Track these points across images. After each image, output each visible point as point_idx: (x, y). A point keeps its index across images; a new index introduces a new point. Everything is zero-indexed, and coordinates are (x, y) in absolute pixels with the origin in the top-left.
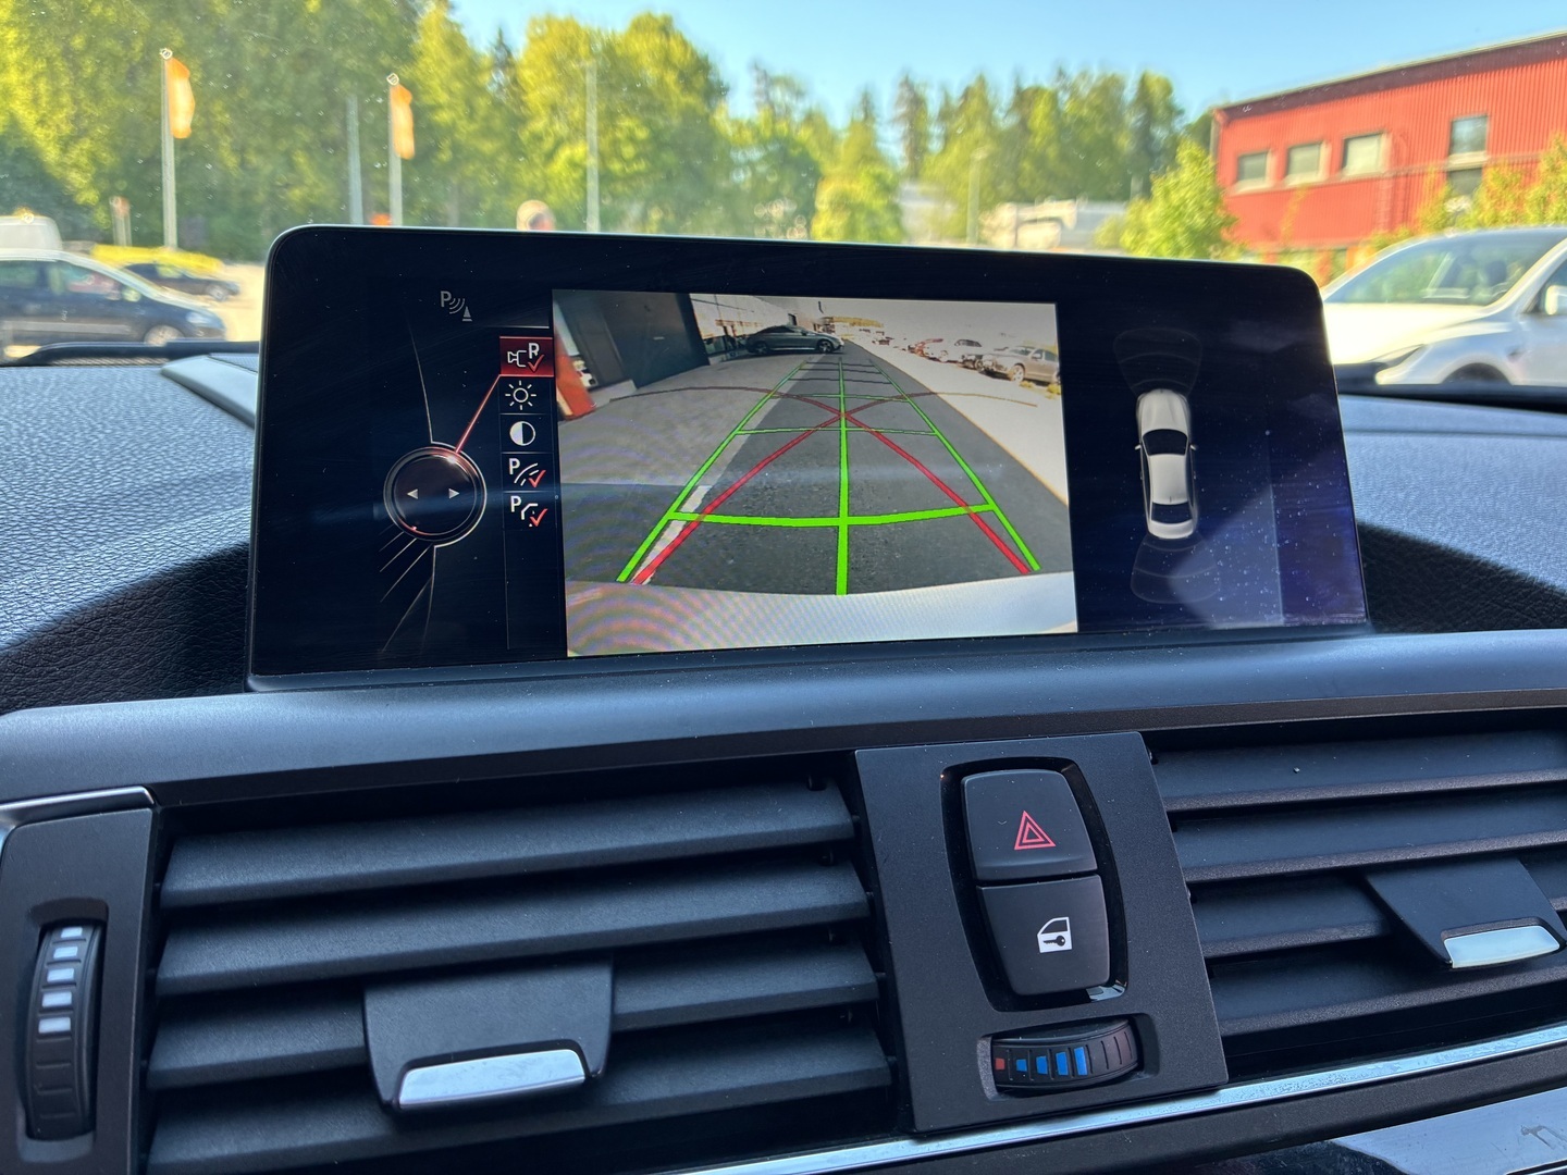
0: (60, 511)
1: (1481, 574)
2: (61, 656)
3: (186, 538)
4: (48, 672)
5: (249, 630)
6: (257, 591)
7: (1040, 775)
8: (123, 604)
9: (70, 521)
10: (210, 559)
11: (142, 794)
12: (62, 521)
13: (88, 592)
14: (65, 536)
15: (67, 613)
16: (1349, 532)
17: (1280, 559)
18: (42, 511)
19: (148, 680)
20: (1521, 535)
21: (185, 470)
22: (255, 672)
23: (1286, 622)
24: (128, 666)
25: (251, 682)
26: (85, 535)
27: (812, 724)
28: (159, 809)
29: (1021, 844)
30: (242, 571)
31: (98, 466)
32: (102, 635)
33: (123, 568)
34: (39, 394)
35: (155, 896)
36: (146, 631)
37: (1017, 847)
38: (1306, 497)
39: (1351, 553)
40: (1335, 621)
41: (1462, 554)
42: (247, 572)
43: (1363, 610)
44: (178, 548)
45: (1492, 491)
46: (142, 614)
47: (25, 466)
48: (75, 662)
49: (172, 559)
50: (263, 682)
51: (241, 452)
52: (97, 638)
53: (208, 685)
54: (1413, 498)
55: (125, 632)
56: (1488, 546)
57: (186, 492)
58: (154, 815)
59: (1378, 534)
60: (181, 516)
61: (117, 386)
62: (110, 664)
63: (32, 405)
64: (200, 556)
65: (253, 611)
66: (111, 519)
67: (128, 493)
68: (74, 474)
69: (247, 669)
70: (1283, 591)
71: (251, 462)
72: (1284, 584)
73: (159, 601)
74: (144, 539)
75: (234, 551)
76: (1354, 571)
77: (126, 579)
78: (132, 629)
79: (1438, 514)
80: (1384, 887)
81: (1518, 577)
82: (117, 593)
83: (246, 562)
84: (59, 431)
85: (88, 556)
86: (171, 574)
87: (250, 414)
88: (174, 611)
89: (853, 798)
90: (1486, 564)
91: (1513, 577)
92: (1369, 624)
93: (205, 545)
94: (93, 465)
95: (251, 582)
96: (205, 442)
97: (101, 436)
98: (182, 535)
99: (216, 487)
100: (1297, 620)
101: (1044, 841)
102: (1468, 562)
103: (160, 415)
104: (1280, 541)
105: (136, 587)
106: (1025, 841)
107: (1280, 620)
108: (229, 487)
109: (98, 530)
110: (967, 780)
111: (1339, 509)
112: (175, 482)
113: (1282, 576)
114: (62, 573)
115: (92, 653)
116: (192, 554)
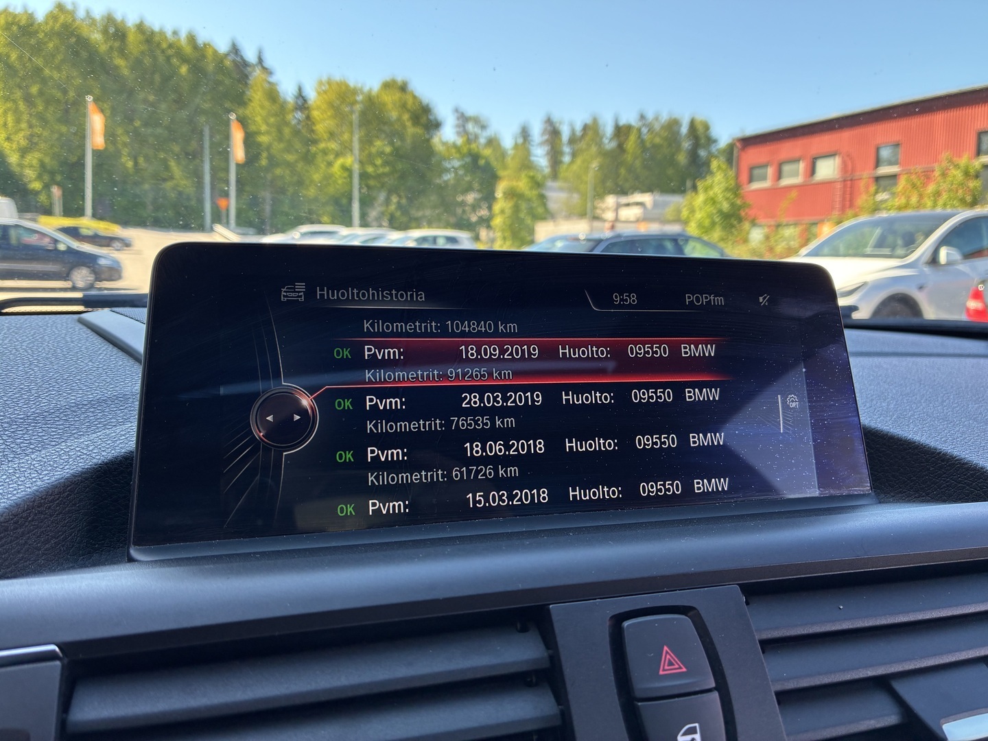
0: (6, 425)
1: (943, 461)
3: (90, 449)
5: (132, 515)
6: (139, 488)
7: (675, 619)
8: (45, 499)
9: (12, 432)
10: (106, 464)
11: (54, 651)
12: (7, 433)
13: (22, 491)
14: (8, 444)
15: (6, 508)
16: (858, 433)
17: (815, 452)
19: (61, 550)
20: (963, 433)
21: (92, 394)
22: (135, 544)
23: (820, 494)
24: (47, 541)
25: (133, 553)
26: (22, 443)
27: (520, 587)
28: (66, 661)
29: (664, 670)
30: (129, 470)
31: (33, 392)
32: (30, 521)
33: (47, 472)
35: (63, 724)
36: (61, 516)
37: (661, 673)
38: (830, 411)
39: (859, 447)
40: (851, 493)
41: (930, 448)
42: (131, 471)
43: (869, 485)
44: (85, 456)
45: (940, 400)
46: (58, 505)
48: (11, 542)
49: (80, 464)
50: (144, 552)
51: (131, 380)
52: (27, 524)
53: (102, 551)
54: (892, 406)
55: (46, 518)
56: (945, 441)
57: (92, 410)
58: (63, 667)
59: (874, 433)
60: (88, 427)
61: (49, 331)
62: (34, 542)
64: (100, 462)
65: (135, 501)
66: (40, 430)
67: (53, 411)
68: (16, 398)
69: (129, 542)
70: (817, 473)
71: (137, 387)
72: (817, 469)
73: (71, 495)
74: (62, 449)
75: (123, 457)
76: (862, 459)
77: (49, 481)
78: (51, 516)
79: (910, 418)
80: (904, 689)
81: (966, 463)
82: (42, 491)
83: (131, 464)
85: (23, 463)
86: (80, 476)
87: (139, 353)
88: (81, 500)
89: (549, 638)
90: (945, 454)
91: (963, 464)
92: (873, 494)
93: (103, 453)
94: (30, 391)
95: (134, 482)
96: (106, 373)
97: (36, 369)
98: (88, 446)
99: (112, 406)
100: (827, 493)
102: (933, 453)
103: (77, 352)
104: (814, 441)
105: (54, 487)
106: (666, 667)
107: (815, 493)
108: (121, 406)
109: (31, 439)
110: (626, 624)
111: (851, 419)
112: (85, 403)
113: (816, 463)
114: (4, 477)
115: (23, 534)
116: (95, 461)
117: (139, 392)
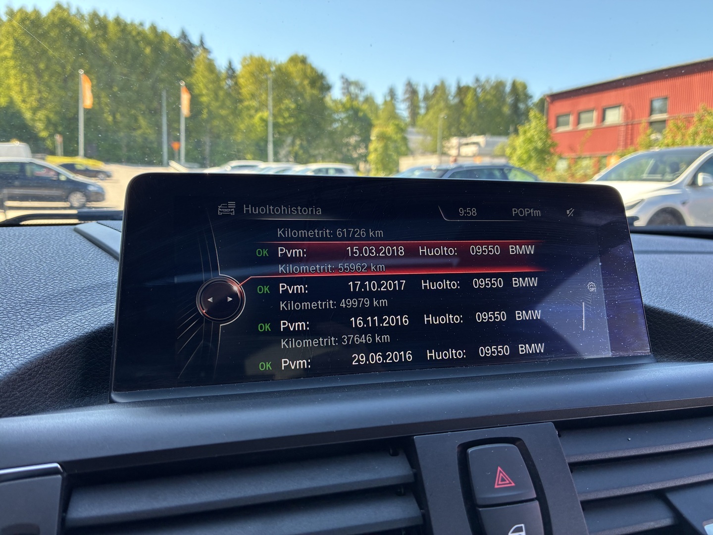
0: (23, 305)
1: (704, 331)
2: (19, 386)
3: (83, 322)
4: (13, 395)
5: (112, 369)
6: (117, 350)
7: (505, 447)
8: (51, 357)
9: (27, 310)
10: (94, 332)
11: (57, 468)
12: (24, 310)
13: (34, 352)
14: (24, 318)
15: (23, 365)
16: (641, 311)
17: (608, 324)
18: (14, 305)
19: (62, 394)
21: (84, 282)
22: (115, 390)
23: (612, 355)
25: (114, 396)
26: (34, 317)
27: (392, 423)
28: (65, 475)
29: (498, 485)
30: (110, 337)
31: (42, 281)
32: (40, 374)
33: (52, 338)
34: (16, 241)
35: (63, 520)
36: (62, 370)
37: (496, 486)
38: (620, 294)
39: (642, 321)
40: (636, 354)
41: (694, 321)
42: (112, 339)
43: (649, 348)
44: (79, 327)
45: (701, 286)
46: (60, 362)
47: (7, 281)
48: (26, 388)
49: (76, 333)
50: (121, 396)
51: (112, 272)
52: (38, 375)
53: (91, 395)
54: (666, 290)
55: (51, 372)
56: (706, 316)
57: (84, 294)
58: (63, 479)
59: (653, 310)
60: (82, 306)
61: (53, 237)
62: (43, 388)
63: (12, 248)
64: (90, 331)
65: (115, 360)
66: (48, 308)
67: (56, 295)
68: (30, 285)
69: (111, 388)
70: (610, 340)
71: (116, 277)
72: (610, 337)
73: (69, 355)
74: (63, 322)
75: (106, 328)
76: (643, 329)
77: (53, 345)
78: (55, 370)
79: (679, 299)
80: (676, 499)
82: (48, 352)
83: (112, 333)
84: (24, 262)
85: (35, 332)
86: (75, 341)
87: (116, 253)
88: (76, 359)
89: (413, 460)
90: (706, 326)
92: (652, 355)
93: (92, 325)
94: (40, 280)
95: (114, 345)
96: (94, 267)
97: (44, 265)
98: (81, 320)
99: (98, 291)
100: (618, 354)
101: (509, 483)
102: (697, 325)
103: (73, 253)
104: (608, 316)
105: (58, 349)
106: (500, 483)
107: (609, 354)
108: (105, 291)
109: (41, 315)
110: (470, 450)
111: (635, 300)
112: (79, 289)
113: (609, 333)
114: (22, 342)
115: (35, 383)
116: (86, 330)
117: (117, 281)
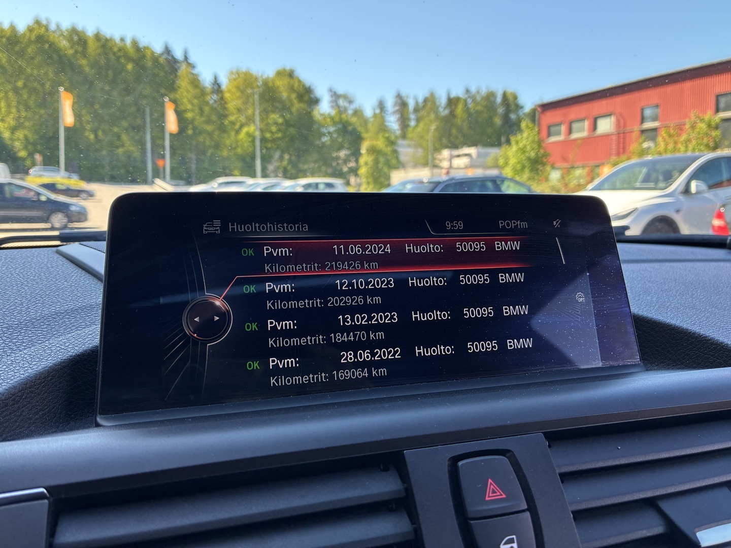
0: (5, 329)
1: (692, 338)
2: (3, 412)
3: (67, 345)
5: (98, 391)
6: (102, 372)
7: (495, 459)
8: (35, 382)
9: (10, 334)
10: (79, 355)
11: (43, 493)
12: (6, 335)
13: (18, 377)
14: (7, 343)
15: (7, 390)
16: (629, 320)
17: (598, 334)
19: (46, 420)
20: (708, 317)
21: (67, 305)
22: (100, 414)
23: (603, 365)
24: (37, 413)
25: (99, 420)
26: (17, 342)
27: (382, 438)
28: (52, 500)
29: (489, 497)
30: (95, 360)
31: (24, 305)
32: (24, 398)
33: (35, 363)
35: (50, 544)
36: (46, 395)
37: (487, 499)
38: (608, 304)
39: (631, 330)
40: (626, 363)
41: (683, 329)
42: (97, 361)
43: (639, 357)
44: (63, 350)
45: (690, 294)
46: (44, 386)
48: (10, 414)
49: (60, 357)
50: (107, 419)
51: (96, 294)
52: (21, 401)
53: (76, 420)
54: (655, 299)
55: (35, 396)
56: (694, 324)
57: (67, 317)
58: (49, 503)
59: (642, 319)
60: (65, 329)
61: (35, 260)
62: (28, 413)
64: (74, 354)
65: (101, 381)
66: (30, 332)
67: (39, 318)
68: (12, 309)
69: (96, 412)
70: (600, 350)
71: (100, 299)
72: (600, 346)
73: (53, 379)
74: (46, 346)
75: (91, 351)
76: (633, 338)
77: (37, 369)
78: (39, 395)
79: (668, 307)
80: (667, 507)
81: (710, 340)
82: (32, 377)
83: (97, 356)
85: (18, 356)
86: (59, 365)
87: (100, 275)
88: (60, 383)
89: (404, 475)
90: (694, 333)
91: (708, 340)
92: (642, 364)
93: (76, 348)
94: (22, 304)
95: (99, 368)
98: (65, 343)
99: (82, 313)
100: (608, 364)
101: (500, 495)
102: (686, 333)
104: (597, 326)
105: (41, 373)
106: (490, 495)
107: (600, 365)
108: (89, 313)
109: (23, 339)
110: (460, 463)
111: (623, 309)
112: (62, 311)
113: (599, 343)
114: (5, 367)
115: (19, 408)
116: (70, 354)
117: (101, 302)
